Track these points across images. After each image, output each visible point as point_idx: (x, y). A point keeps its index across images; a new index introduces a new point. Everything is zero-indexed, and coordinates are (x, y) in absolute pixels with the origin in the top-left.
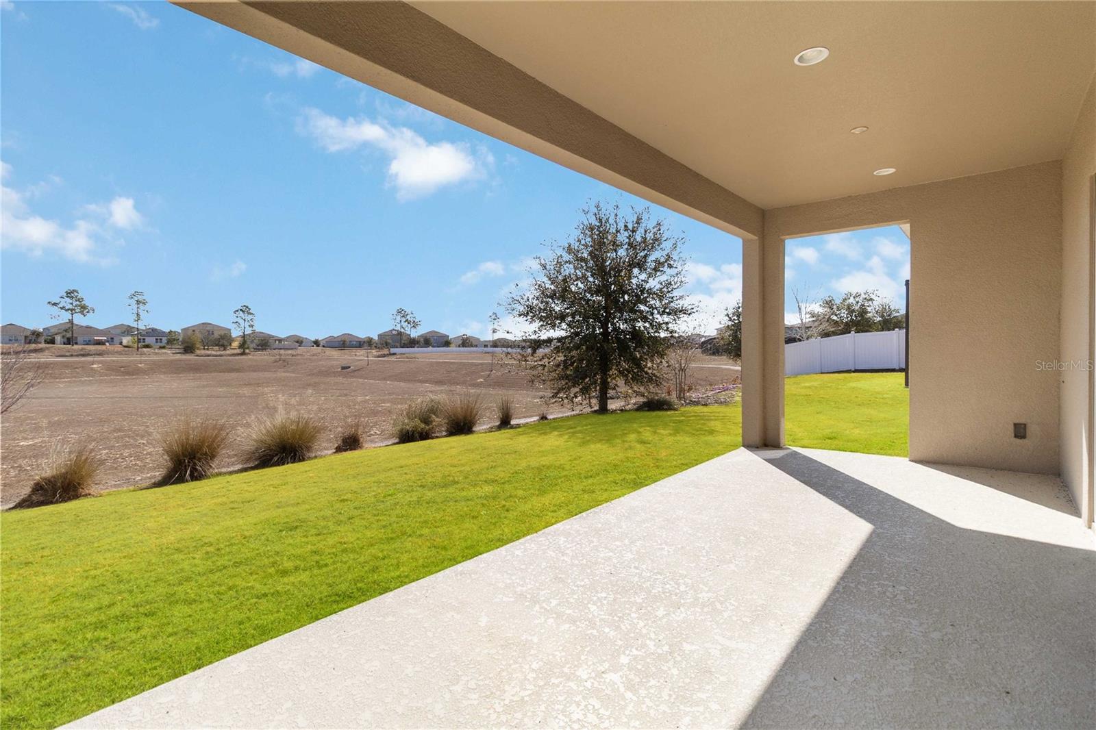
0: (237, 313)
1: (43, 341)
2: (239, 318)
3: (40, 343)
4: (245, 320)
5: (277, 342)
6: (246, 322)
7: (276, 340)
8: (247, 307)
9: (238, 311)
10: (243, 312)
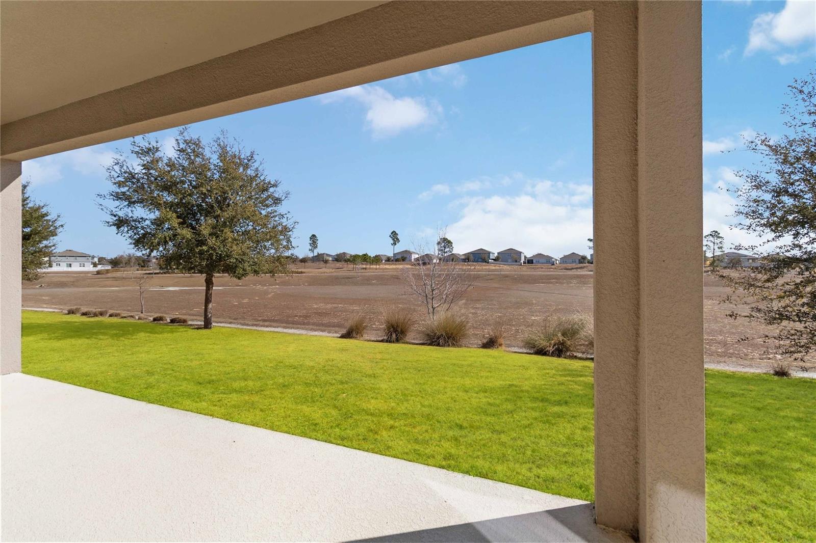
0: (708, 238)
1: (587, 262)
2: (709, 242)
3: (585, 263)
4: (714, 243)
5: (751, 261)
6: (715, 245)
7: (748, 259)
8: (716, 232)
9: (708, 236)
10: (712, 236)
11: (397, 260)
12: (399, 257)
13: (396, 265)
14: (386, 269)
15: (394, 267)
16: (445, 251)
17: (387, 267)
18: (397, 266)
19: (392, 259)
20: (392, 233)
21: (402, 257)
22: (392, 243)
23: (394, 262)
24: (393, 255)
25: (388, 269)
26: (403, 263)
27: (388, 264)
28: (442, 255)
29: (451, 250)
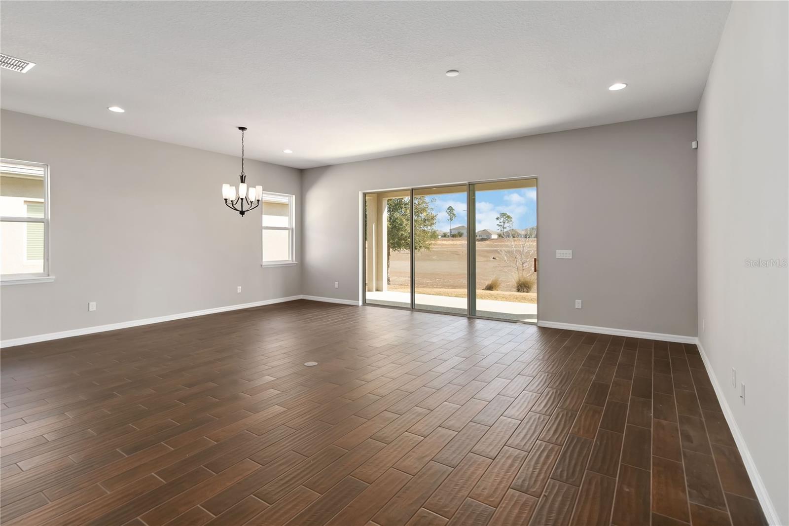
11: (454, 236)
12: (455, 232)
13: (452, 240)
14: (444, 245)
15: (451, 242)
16: (505, 226)
17: (444, 242)
18: (455, 242)
19: (449, 234)
20: (448, 209)
21: (459, 233)
22: (449, 218)
23: (451, 238)
24: (449, 231)
25: (446, 245)
26: (460, 238)
27: (445, 240)
28: (501, 231)
29: (511, 225)
